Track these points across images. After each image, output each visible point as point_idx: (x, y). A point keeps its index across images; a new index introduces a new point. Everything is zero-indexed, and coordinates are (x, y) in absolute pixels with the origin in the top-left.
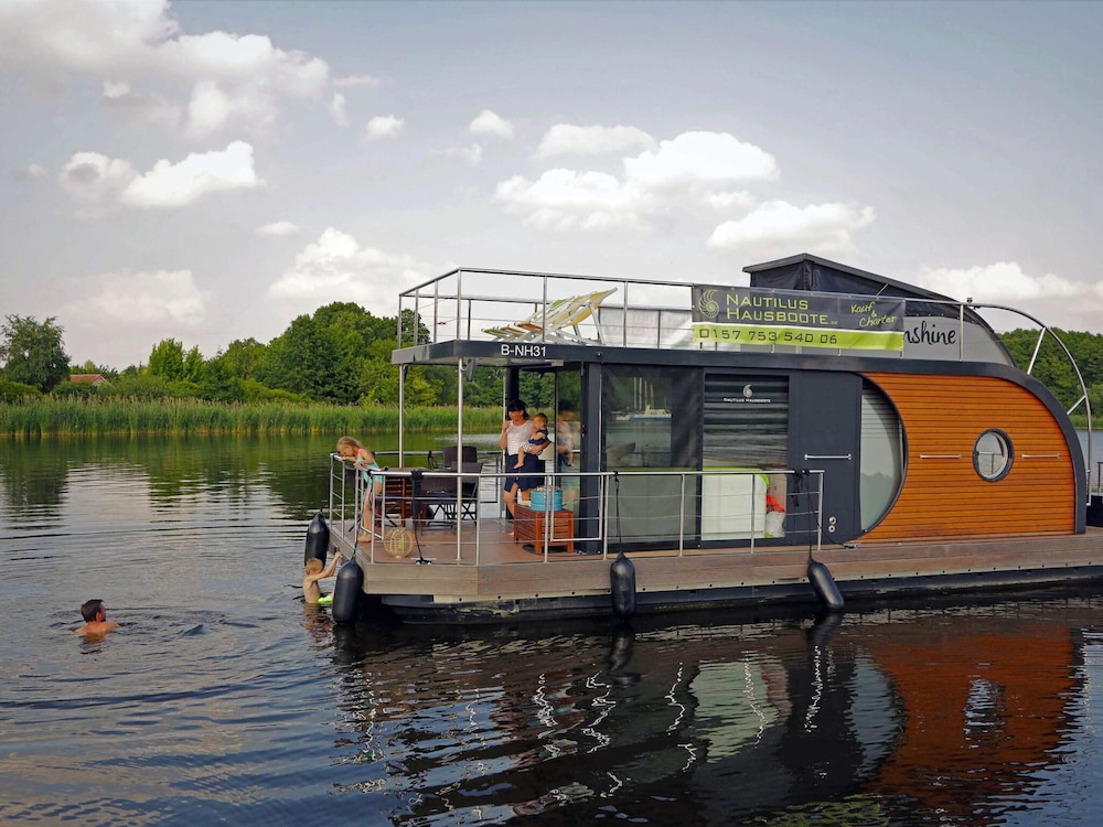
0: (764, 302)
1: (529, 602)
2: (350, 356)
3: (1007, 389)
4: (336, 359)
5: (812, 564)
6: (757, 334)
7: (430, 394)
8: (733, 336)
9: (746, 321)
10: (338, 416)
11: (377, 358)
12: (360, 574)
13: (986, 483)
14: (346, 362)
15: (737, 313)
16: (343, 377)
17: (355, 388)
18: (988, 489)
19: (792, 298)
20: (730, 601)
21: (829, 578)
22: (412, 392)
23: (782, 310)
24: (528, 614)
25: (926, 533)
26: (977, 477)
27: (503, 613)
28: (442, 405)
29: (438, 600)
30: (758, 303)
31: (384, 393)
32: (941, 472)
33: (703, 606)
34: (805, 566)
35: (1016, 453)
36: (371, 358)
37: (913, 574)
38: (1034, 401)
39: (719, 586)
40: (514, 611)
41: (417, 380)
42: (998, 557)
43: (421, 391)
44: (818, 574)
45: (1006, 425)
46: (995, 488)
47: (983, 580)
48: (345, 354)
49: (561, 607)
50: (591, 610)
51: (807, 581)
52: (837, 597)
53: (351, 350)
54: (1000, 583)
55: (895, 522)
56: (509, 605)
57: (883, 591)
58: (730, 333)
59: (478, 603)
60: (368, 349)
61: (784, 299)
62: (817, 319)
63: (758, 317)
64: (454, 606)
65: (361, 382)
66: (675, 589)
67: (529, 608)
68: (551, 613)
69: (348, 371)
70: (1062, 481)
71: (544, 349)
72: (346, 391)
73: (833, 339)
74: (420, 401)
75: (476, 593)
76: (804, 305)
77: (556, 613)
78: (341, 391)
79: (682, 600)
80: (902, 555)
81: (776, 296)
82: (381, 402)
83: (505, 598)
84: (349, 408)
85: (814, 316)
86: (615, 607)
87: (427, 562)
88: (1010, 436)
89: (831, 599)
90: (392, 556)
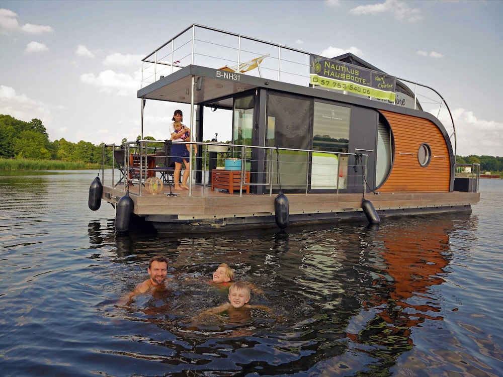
0: (341, 68)
1: (230, 219)
2: (10, 137)
3: (430, 125)
4: (3, 138)
5: (364, 202)
6: (337, 85)
7: (49, 154)
8: (326, 83)
9: (332, 77)
10: (6, 163)
11: (23, 138)
12: (132, 204)
13: (422, 168)
14: (8, 140)
15: (328, 72)
16: (6, 146)
17: (13, 151)
18: (422, 170)
19: (353, 69)
20: (327, 220)
21: (373, 208)
22: (40, 154)
23: (348, 74)
24: (230, 226)
25: (400, 189)
26: (419, 165)
27: (217, 226)
28: (54, 159)
29: (180, 218)
30: (338, 68)
31: (27, 154)
32: (407, 161)
33: (315, 222)
34: (360, 203)
35: (432, 155)
36: (20, 138)
37: (398, 208)
38: (439, 132)
39: (322, 212)
40: (223, 225)
41: (42, 149)
42: (429, 200)
43: (44, 154)
44: (368, 206)
45: (429, 141)
46: (425, 170)
47: (422, 211)
48: (7, 136)
49: (246, 222)
50: (263, 224)
51: (362, 210)
52: (377, 218)
53: (11, 134)
54: (428, 213)
55: (389, 184)
56: (220, 221)
57: (387, 215)
58: (325, 82)
59: (204, 220)
60: (19, 135)
61: (349, 68)
62: (362, 81)
63: (337, 75)
64: (190, 222)
65: (16, 149)
66: (302, 213)
67: (230, 223)
68: (242, 226)
69: (9, 143)
70: (446, 169)
71: (239, 76)
72: (8, 153)
73: (368, 92)
74: (44, 158)
75: (203, 213)
76: (357, 73)
77: (244, 225)
78: (6, 153)
79: (305, 219)
80: (397, 198)
81: (346, 66)
82: (26, 158)
83: (218, 217)
84: (11, 160)
85: (361, 79)
86: (277, 222)
87: (174, 195)
88: (430, 147)
89: (375, 218)
90: (149, 193)
